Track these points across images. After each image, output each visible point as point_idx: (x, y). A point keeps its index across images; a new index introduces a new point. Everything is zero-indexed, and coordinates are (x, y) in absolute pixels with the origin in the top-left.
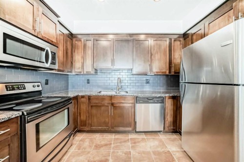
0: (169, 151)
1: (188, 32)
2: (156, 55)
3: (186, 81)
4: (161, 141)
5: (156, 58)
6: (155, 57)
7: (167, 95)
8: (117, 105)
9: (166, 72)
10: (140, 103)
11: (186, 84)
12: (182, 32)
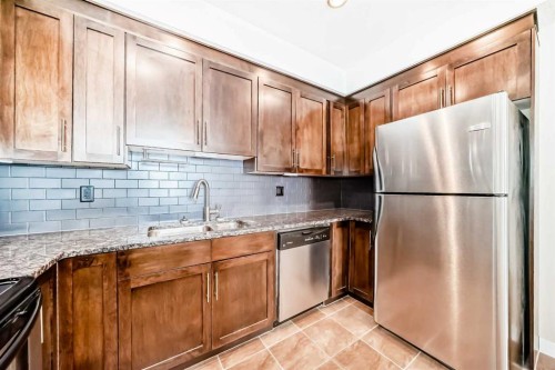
0: (360, 341)
1: (354, 97)
2: (305, 130)
3: (383, 190)
4: (333, 325)
5: (306, 137)
6: (303, 134)
7: (336, 220)
8: (230, 265)
9: (321, 171)
10: (288, 247)
11: (383, 196)
12: (345, 92)
